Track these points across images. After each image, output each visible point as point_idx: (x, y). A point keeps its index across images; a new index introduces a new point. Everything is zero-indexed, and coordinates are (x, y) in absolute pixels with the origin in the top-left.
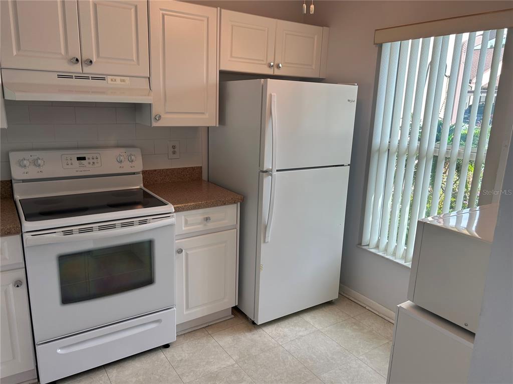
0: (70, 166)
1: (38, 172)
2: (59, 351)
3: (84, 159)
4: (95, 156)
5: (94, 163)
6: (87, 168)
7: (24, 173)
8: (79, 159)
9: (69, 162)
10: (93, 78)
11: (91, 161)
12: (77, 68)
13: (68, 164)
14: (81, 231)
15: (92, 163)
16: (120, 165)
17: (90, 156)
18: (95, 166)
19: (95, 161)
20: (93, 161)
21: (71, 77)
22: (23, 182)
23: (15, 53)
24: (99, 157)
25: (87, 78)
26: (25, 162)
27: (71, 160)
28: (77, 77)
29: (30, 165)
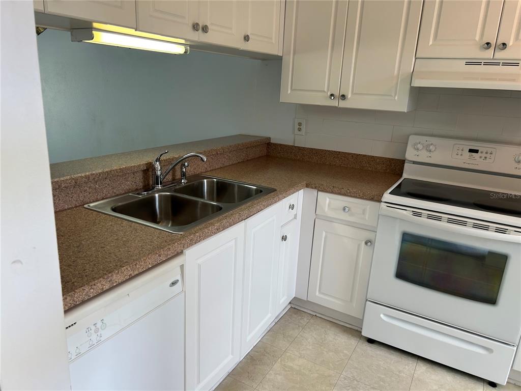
0: (459, 157)
1: (428, 157)
2: (382, 316)
3: (476, 151)
4: (489, 151)
5: (486, 158)
6: (477, 162)
7: (415, 155)
8: (471, 151)
9: (460, 153)
10: (505, 64)
11: (484, 155)
12: (489, 54)
13: (457, 154)
14: (429, 217)
15: (483, 158)
16: (516, 165)
17: (485, 150)
18: (487, 161)
19: (488, 156)
20: (486, 155)
21: (479, 63)
22: (413, 164)
23: (431, 43)
24: (494, 153)
25: (498, 64)
26: (419, 146)
27: (462, 150)
28: (486, 64)
29: (422, 149)
